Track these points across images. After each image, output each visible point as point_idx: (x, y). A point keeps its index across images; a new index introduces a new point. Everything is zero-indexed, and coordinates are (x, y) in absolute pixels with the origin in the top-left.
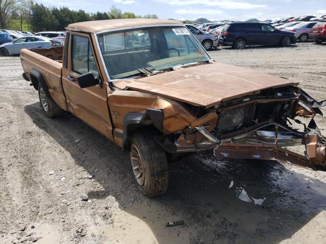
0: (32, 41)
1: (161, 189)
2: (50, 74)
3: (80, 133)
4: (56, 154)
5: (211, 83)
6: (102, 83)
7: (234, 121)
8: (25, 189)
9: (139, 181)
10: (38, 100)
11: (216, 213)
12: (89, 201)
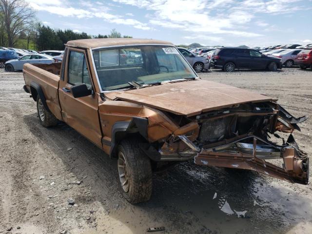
0: (36, 58)
1: (145, 196)
2: (48, 85)
3: (72, 142)
4: (48, 160)
5: (194, 96)
6: (94, 93)
7: (216, 132)
8: (15, 192)
9: (125, 188)
10: (36, 111)
11: (197, 220)
12: (75, 205)
